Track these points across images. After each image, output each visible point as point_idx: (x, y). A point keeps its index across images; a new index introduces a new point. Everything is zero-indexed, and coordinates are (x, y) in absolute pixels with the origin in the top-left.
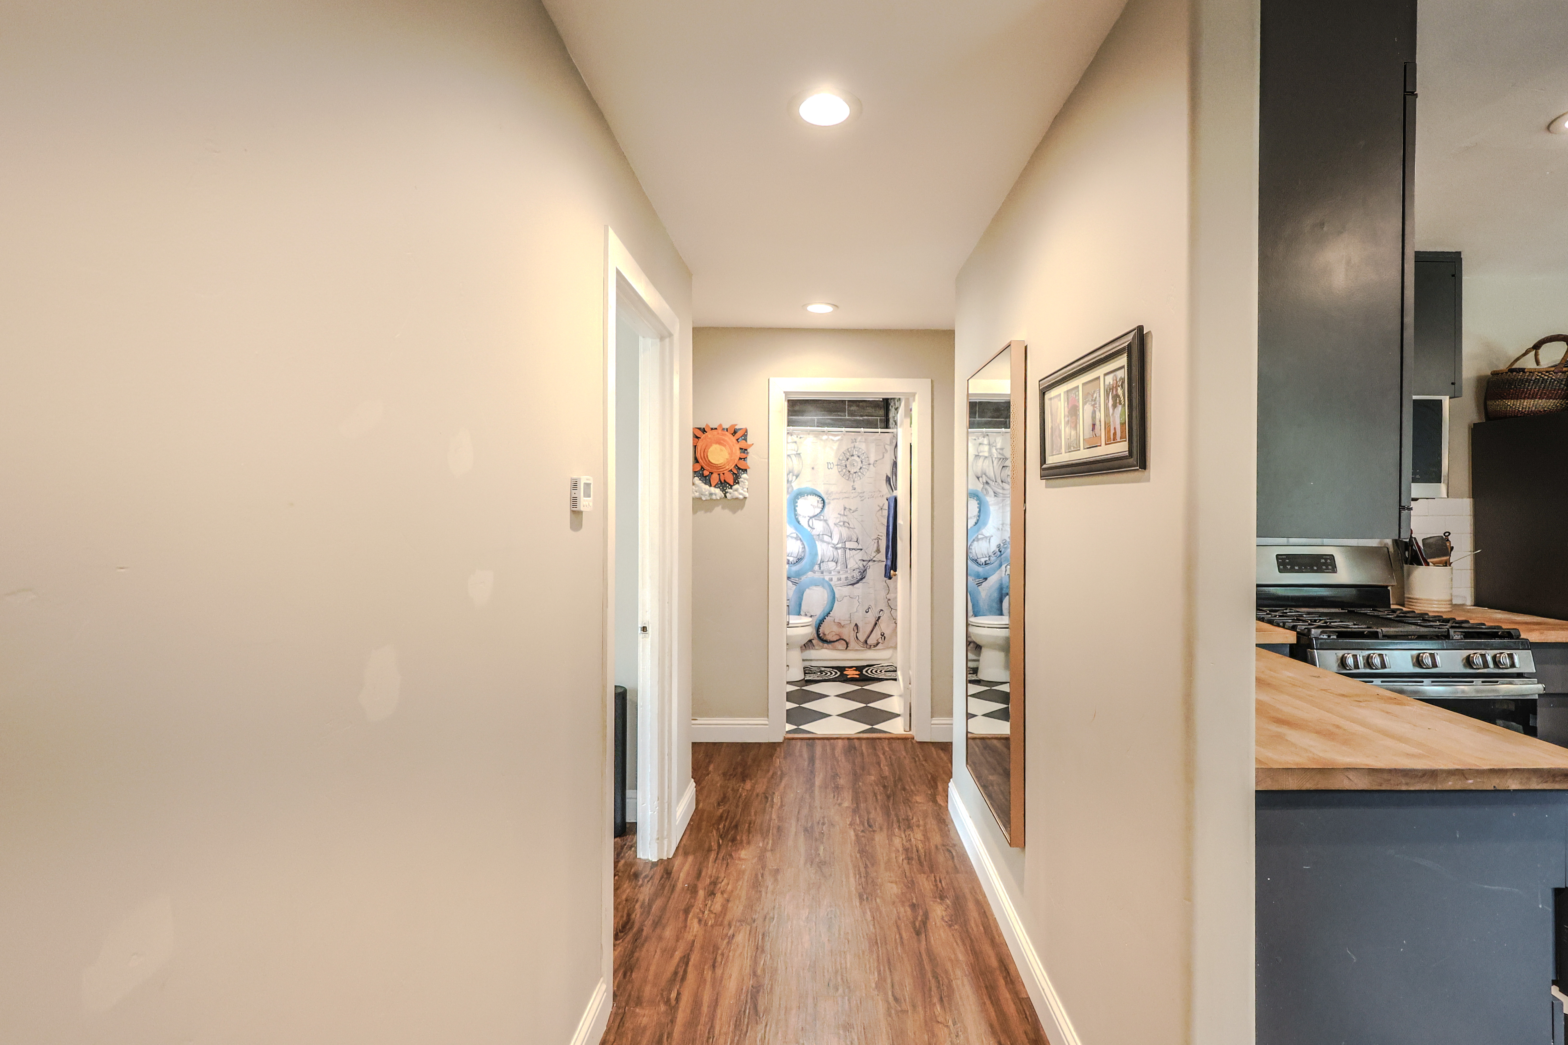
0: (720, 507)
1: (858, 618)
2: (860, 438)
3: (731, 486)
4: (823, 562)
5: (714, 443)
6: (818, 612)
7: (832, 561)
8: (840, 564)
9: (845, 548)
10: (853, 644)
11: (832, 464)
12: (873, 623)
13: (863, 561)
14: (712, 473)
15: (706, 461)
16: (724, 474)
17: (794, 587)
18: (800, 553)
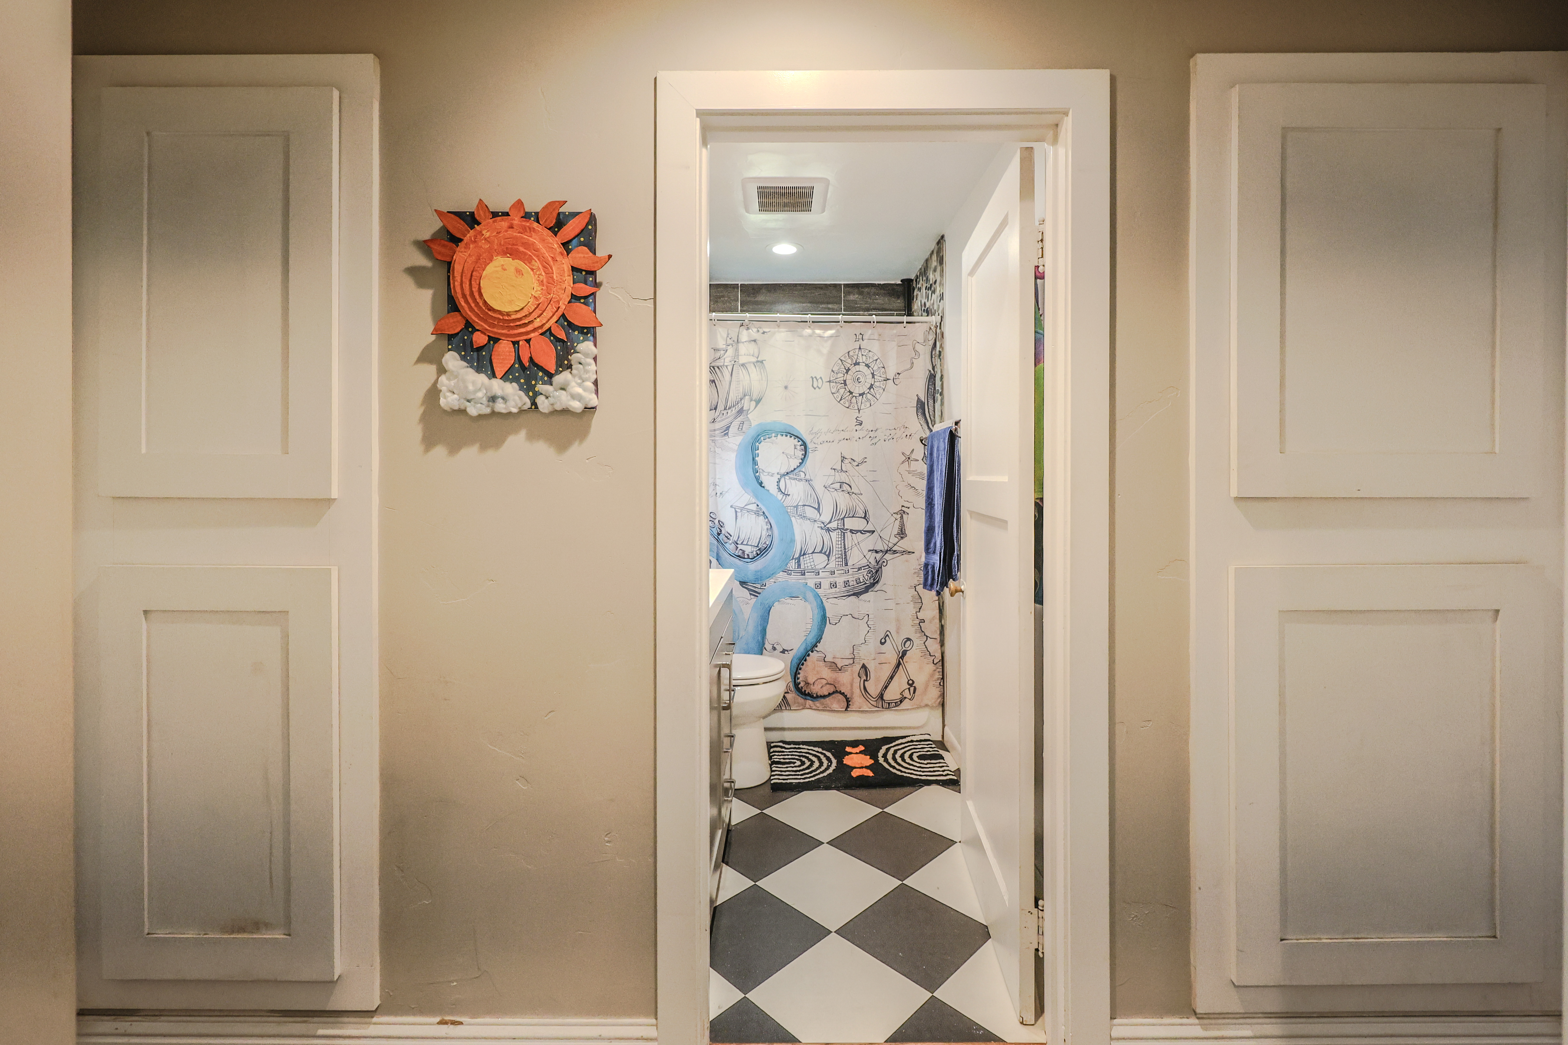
0: (523, 434)
1: (867, 654)
2: (870, 332)
3: (551, 376)
4: (804, 554)
5: (498, 254)
6: (796, 644)
7: (821, 552)
8: (834, 558)
9: (843, 529)
10: (858, 700)
11: (820, 380)
12: (894, 662)
13: (877, 552)
14: (496, 340)
15: (477, 304)
16: (528, 341)
17: (754, 599)
18: (763, 541)
